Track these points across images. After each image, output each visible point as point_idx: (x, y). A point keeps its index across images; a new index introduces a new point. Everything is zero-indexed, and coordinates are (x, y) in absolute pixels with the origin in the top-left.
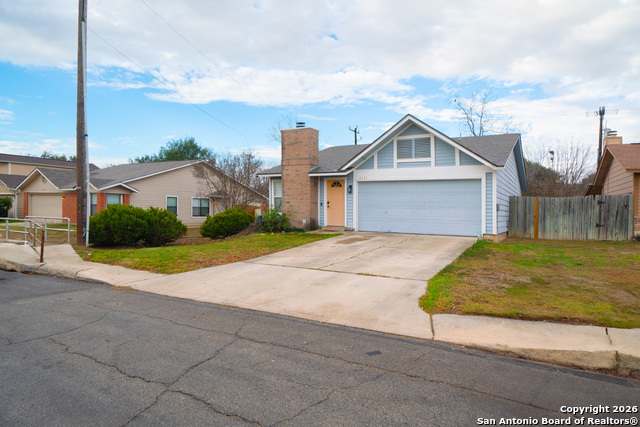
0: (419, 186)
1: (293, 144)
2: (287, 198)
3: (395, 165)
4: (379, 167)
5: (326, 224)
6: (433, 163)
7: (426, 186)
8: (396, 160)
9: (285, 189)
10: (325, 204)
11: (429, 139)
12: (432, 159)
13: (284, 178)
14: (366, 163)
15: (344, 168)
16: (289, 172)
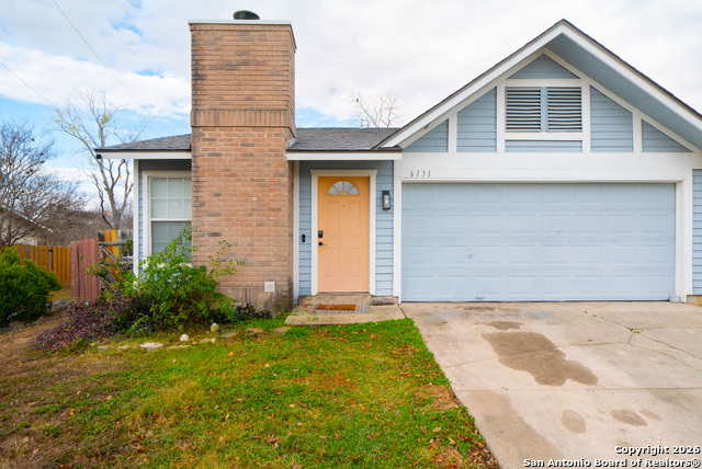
0: (548, 194)
1: (231, 67)
2: (209, 223)
3: (501, 144)
4: (460, 148)
5: (314, 292)
6: (587, 144)
7: (561, 194)
8: (502, 134)
9: (205, 196)
10: (315, 239)
11: (578, 91)
12: (585, 135)
13: (201, 163)
14: (432, 137)
15: (391, 144)
16: (219, 147)
